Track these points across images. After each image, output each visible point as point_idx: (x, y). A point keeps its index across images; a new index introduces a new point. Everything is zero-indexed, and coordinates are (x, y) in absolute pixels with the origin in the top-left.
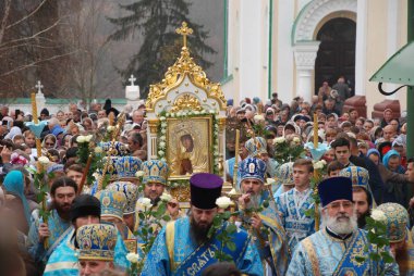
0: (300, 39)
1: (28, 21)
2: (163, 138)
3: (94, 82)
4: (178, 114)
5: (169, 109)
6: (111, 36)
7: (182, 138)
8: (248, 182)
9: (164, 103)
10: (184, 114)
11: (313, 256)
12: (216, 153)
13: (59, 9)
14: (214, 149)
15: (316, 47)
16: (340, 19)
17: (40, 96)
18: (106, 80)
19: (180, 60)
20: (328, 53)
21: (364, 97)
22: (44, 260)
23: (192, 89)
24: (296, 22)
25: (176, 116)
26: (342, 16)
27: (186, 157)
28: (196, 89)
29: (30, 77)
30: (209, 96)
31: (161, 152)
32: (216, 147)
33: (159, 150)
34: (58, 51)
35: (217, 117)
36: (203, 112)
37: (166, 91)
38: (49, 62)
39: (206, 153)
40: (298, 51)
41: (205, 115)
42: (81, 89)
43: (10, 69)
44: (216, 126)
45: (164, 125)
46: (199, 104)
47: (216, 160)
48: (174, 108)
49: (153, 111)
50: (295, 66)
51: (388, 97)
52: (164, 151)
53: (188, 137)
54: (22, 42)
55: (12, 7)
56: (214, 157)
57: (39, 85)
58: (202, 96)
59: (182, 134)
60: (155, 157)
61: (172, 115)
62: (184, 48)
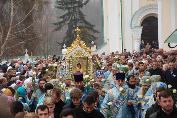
0: (134, 26)
1: (20, 24)
2: (71, 65)
3: (49, 48)
4: (76, 57)
5: (73, 55)
6: (55, 29)
7: (77, 65)
8: (99, 78)
9: (71, 53)
10: (78, 57)
11: (111, 94)
12: (89, 69)
13: (33, 18)
14: (88, 68)
15: (141, 29)
16: (151, 17)
17: (27, 55)
18: (54, 47)
19: (76, 39)
20: (146, 31)
21: (162, 49)
22: (36, 104)
23: (80, 49)
24: (132, 19)
25: (75, 58)
26: (152, 16)
27: (79, 71)
28: (82, 49)
29: (23, 48)
30: (86, 51)
31: (70, 69)
32: (89, 67)
33: (70, 68)
34: (33, 36)
35: (89, 58)
36: (84, 56)
37: (72, 49)
38: (30, 41)
39: (85, 70)
40: (134, 31)
41: (85, 57)
42: (44, 51)
43: (14, 45)
44: (89, 60)
45: (71, 60)
46: (83, 53)
47: (89, 72)
48: (75, 55)
49: (68, 56)
50: (133, 37)
51: (173, 49)
52: (72, 69)
53: (79, 64)
54: (18, 33)
55: (13, 19)
56: (88, 71)
57: (26, 51)
58: (84, 51)
59: (77, 63)
60: (69, 71)
61: (74, 57)
62: (78, 35)
